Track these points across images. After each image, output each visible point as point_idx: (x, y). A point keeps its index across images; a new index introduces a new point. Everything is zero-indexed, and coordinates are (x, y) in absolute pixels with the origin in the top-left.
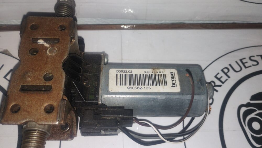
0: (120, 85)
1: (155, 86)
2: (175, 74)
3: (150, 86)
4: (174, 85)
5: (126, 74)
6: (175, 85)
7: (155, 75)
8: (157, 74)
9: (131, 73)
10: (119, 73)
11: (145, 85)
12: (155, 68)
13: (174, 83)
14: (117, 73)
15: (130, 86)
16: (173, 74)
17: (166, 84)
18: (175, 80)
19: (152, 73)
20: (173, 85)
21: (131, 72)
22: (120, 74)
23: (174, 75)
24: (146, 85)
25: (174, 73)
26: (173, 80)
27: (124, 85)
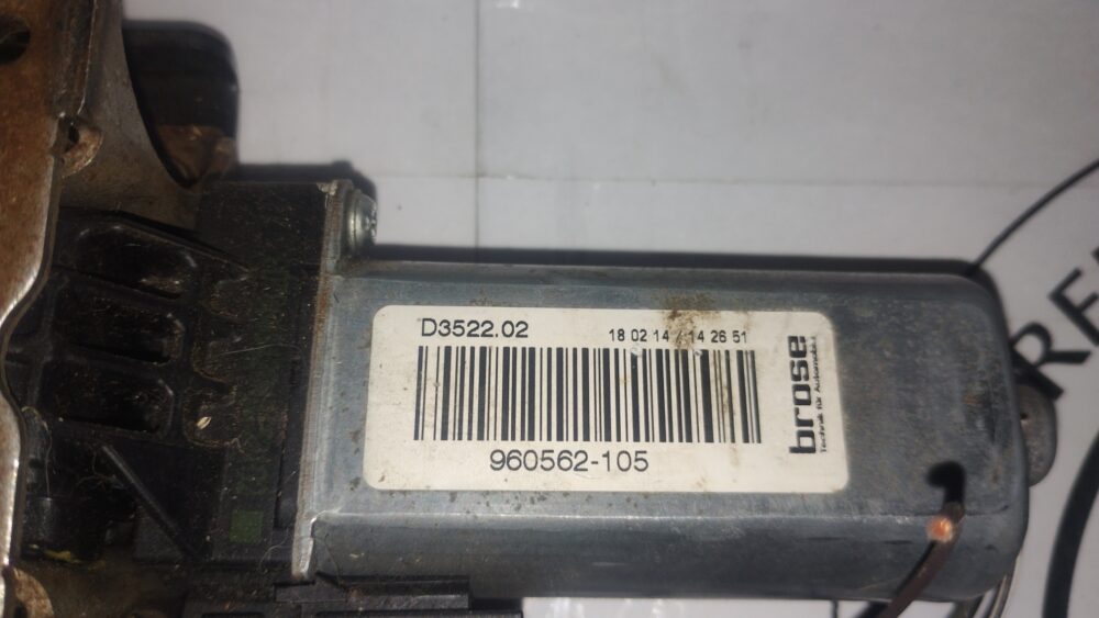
0: (444, 436)
1: (675, 447)
2: (821, 354)
3: (642, 445)
4: (806, 439)
5: (483, 350)
6: (811, 435)
7: (685, 353)
8: (699, 346)
9: (519, 343)
10: (435, 343)
11: (608, 438)
12: (688, 305)
13: (810, 423)
14: (425, 342)
15: (507, 446)
16: (803, 354)
17: (751, 431)
18: (814, 395)
19: (664, 345)
20: (802, 434)
21: (521, 329)
22: (448, 350)
23: (809, 358)
24: (619, 439)
25: (809, 343)
26: (802, 395)
27: (470, 438)
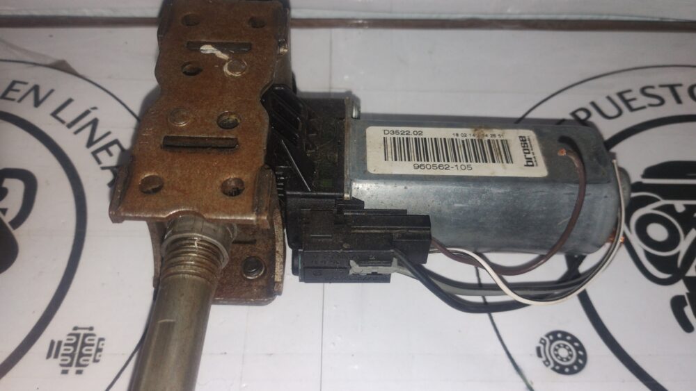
0: (396, 160)
1: (482, 164)
2: (532, 140)
3: (469, 163)
4: (530, 163)
5: (407, 138)
6: (531, 162)
7: (482, 141)
8: (486, 139)
9: (420, 137)
10: (389, 137)
11: (456, 161)
12: (481, 127)
13: (531, 159)
14: (386, 136)
15: (419, 163)
16: (525, 140)
17: (509, 160)
18: (531, 152)
19: (474, 138)
20: (528, 162)
21: (421, 133)
22: (394, 138)
23: (528, 142)
24: (460, 161)
25: (527, 138)
26: (527, 151)
27: (405, 160)
